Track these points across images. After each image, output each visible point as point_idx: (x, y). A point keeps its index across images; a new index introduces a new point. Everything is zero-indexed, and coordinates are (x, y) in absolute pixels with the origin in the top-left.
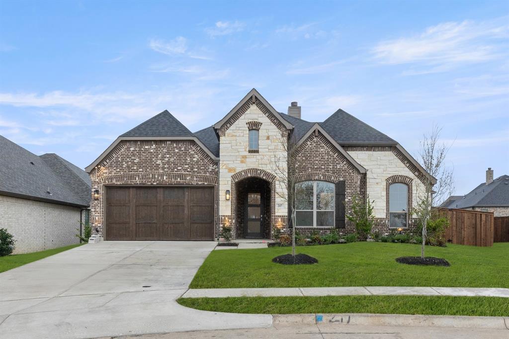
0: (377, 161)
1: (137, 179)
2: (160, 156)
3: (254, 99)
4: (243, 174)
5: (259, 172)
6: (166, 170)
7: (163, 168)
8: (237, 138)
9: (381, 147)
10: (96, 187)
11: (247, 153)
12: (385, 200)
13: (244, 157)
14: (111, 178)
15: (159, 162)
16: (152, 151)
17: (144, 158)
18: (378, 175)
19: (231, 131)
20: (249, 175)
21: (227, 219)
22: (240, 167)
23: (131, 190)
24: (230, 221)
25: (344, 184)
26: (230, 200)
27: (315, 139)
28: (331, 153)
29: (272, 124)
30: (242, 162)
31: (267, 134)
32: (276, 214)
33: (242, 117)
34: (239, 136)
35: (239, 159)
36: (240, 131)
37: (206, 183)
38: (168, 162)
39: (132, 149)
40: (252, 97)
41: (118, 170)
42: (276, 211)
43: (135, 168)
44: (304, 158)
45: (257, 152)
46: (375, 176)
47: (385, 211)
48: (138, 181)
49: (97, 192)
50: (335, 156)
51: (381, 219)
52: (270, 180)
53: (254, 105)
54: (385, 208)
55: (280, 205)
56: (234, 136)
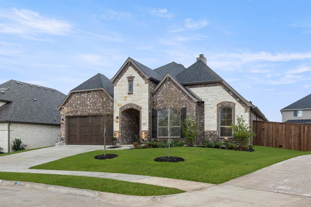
0: (211, 93)
1: (79, 112)
2: (88, 99)
3: (129, 63)
4: (125, 107)
5: (133, 105)
6: (91, 107)
7: (90, 106)
8: (122, 87)
9: (214, 83)
10: (62, 117)
11: (127, 95)
12: (216, 119)
13: (126, 97)
14: (69, 113)
15: (88, 103)
16: (85, 97)
17: (82, 101)
18: (212, 102)
19: (119, 83)
20: (128, 107)
21: (117, 133)
22: (124, 103)
23: (78, 118)
24: (119, 134)
25: (186, 110)
26: (119, 122)
27: (168, 83)
28: (178, 90)
29: (140, 76)
30: (125, 100)
31: (137, 83)
32: (142, 130)
33: (125, 74)
34: (123, 85)
35: (123, 99)
36: (123, 83)
37: (109, 113)
38: (92, 103)
39: (77, 97)
40: (128, 62)
41: (71, 108)
42: (142, 128)
43: (78, 107)
44: (162, 95)
45: (132, 94)
46: (209, 103)
47: (216, 126)
48: (79, 113)
49: (63, 119)
50: (180, 92)
51: (214, 132)
52: (139, 110)
53: (131, 66)
54: (216, 124)
55: (144, 124)
56: (121, 85)
